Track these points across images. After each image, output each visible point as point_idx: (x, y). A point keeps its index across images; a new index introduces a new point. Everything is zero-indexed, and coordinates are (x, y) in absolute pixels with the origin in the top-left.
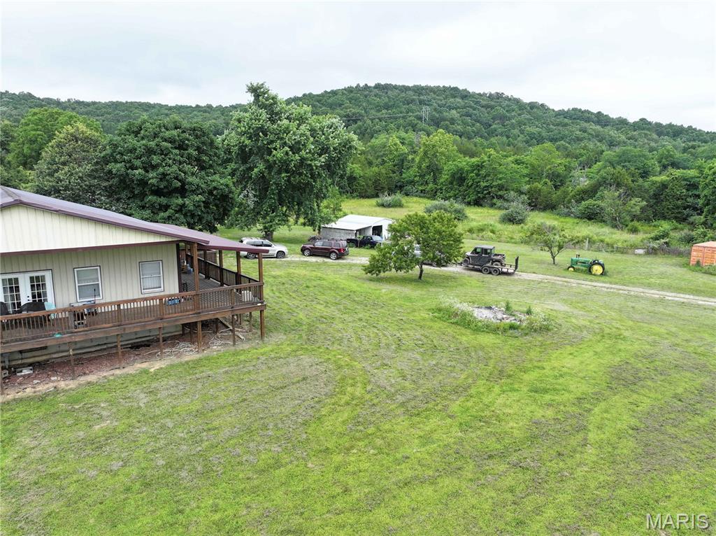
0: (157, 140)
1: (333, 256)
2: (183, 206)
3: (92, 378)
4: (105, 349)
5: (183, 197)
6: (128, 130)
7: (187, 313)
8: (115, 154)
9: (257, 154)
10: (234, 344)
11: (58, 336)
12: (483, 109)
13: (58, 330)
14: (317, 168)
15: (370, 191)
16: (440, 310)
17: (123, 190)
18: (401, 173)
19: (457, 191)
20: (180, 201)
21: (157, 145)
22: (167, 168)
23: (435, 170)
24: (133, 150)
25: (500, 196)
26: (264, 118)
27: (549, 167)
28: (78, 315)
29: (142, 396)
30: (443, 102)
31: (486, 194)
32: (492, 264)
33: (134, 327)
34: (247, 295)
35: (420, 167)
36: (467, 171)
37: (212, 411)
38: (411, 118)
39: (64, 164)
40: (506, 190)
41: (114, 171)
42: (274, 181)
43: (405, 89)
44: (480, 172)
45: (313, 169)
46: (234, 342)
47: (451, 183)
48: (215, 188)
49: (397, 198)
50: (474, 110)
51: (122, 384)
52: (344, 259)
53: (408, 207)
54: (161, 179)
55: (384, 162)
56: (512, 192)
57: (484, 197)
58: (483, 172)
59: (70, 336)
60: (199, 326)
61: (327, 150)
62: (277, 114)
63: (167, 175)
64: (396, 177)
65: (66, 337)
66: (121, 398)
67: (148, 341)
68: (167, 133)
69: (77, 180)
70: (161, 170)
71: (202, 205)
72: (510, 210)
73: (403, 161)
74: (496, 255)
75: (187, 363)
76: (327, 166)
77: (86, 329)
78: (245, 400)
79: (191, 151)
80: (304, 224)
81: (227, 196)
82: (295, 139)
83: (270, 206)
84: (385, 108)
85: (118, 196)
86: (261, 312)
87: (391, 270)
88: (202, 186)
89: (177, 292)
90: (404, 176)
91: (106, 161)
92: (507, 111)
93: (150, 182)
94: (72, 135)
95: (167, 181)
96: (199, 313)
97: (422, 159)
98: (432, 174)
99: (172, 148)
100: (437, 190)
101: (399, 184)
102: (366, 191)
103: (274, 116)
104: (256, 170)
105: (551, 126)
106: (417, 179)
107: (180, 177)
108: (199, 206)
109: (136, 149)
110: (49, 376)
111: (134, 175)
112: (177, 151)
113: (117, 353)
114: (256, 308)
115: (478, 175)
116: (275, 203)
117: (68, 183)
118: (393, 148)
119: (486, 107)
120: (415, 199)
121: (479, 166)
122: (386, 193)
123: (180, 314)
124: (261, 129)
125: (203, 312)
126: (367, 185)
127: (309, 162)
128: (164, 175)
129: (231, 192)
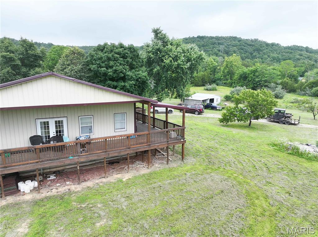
0: (112, 53)
1: (197, 113)
2: (124, 86)
3: (89, 184)
4: (94, 164)
5: (124, 82)
6: (98, 49)
7: (144, 145)
8: (92, 60)
9: (156, 62)
10: (167, 163)
11: (71, 158)
12: (249, 46)
13: (71, 154)
14: (185, 69)
15: (200, 83)
16: (276, 145)
17: (95, 79)
18: (214, 75)
19: (243, 83)
20: (123, 84)
21: (112, 56)
22: (117, 67)
23: (231, 74)
24: (101, 59)
25: (266, 85)
26: (160, 44)
27: (289, 71)
28: (83, 144)
29: (123, 200)
30: (230, 43)
31: (258, 84)
32: (285, 119)
33: (114, 153)
34: (173, 135)
35: (223, 72)
36: (249, 74)
37: (172, 215)
38: (215, 50)
39: (69, 65)
40: (269, 83)
41: (92, 69)
42: (164, 75)
43: (212, 38)
44: (255, 74)
45: (183, 70)
46: (168, 162)
47: (240, 79)
48: (140, 78)
49: (214, 86)
50: (245, 46)
51: (109, 189)
52: (202, 115)
53: (219, 90)
54: (114, 72)
55: (206, 70)
56: (272, 83)
57: (257, 86)
58: (257, 74)
59: (78, 158)
60: (150, 152)
61: (190, 60)
62: (166, 42)
63: (117, 70)
64: (212, 77)
65: (76, 159)
66: (110, 201)
67: (117, 159)
68: (117, 50)
69: (75, 73)
70: (114, 68)
71: (133, 86)
72: (276, 92)
73: (215, 69)
74: (286, 114)
75: (144, 175)
76: (190, 68)
77: (87, 154)
78: (190, 207)
79: (128, 59)
80: (176, 98)
81: (145, 82)
82: (175, 55)
83: (162, 88)
84: (202, 47)
85: (93, 81)
86: (182, 144)
87: (235, 121)
88: (134, 77)
89: (134, 133)
90: (216, 76)
91: (87, 64)
92: (261, 47)
93: (109, 74)
94: (72, 51)
95: (117, 73)
96: (150, 145)
97: (225, 68)
98: (230, 75)
99: (119, 57)
100: (232, 83)
101: (213, 80)
102: (198, 83)
103: (165, 43)
104: (155, 69)
105: (284, 53)
106: (222, 77)
107: (123, 72)
108: (132, 86)
109: (102, 58)
110: (65, 181)
111: (101, 71)
112: (122, 59)
113: (104, 166)
114: (180, 142)
115: (254, 75)
116: (164, 86)
117: (70, 74)
118: (210, 64)
119: (250, 45)
120: (222, 87)
121: (255, 71)
122: (209, 84)
123: (139, 145)
124: (158, 50)
125: (152, 144)
126: (199, 80)
127: (182, 66)
128: (116, 71)
129: (147, 80)
